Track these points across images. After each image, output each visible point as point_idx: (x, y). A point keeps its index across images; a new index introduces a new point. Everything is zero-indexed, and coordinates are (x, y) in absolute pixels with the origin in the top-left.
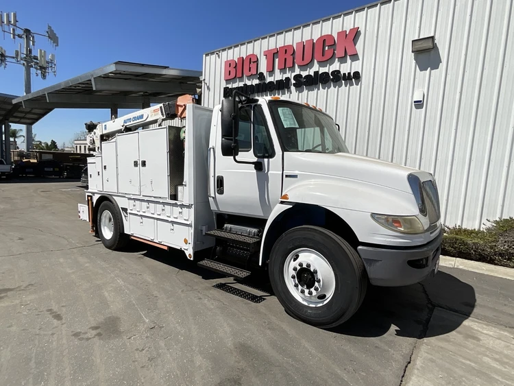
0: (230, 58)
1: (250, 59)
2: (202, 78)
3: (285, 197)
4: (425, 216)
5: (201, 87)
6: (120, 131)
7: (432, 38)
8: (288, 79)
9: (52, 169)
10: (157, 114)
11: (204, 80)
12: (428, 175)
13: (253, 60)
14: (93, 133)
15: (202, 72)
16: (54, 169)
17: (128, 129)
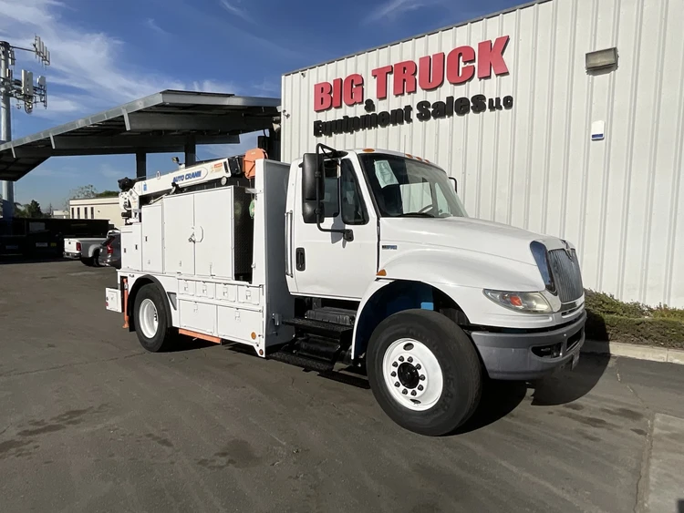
0: (322, 80)
1: (353, 81)
2: (280, 109)
3: (383, 273)
4: (556, 295)
5: (279, 122)
6: (168, 192)
7: (615, 50)
8: (409, 108)
9: (46, 245)
10: (219, 170)
11: (285, 111)
12: (560, 242)
13: (356, 82)
14: (128, 193)
15: (280, 100)
16: (49, 245)
17: (179, 190)
